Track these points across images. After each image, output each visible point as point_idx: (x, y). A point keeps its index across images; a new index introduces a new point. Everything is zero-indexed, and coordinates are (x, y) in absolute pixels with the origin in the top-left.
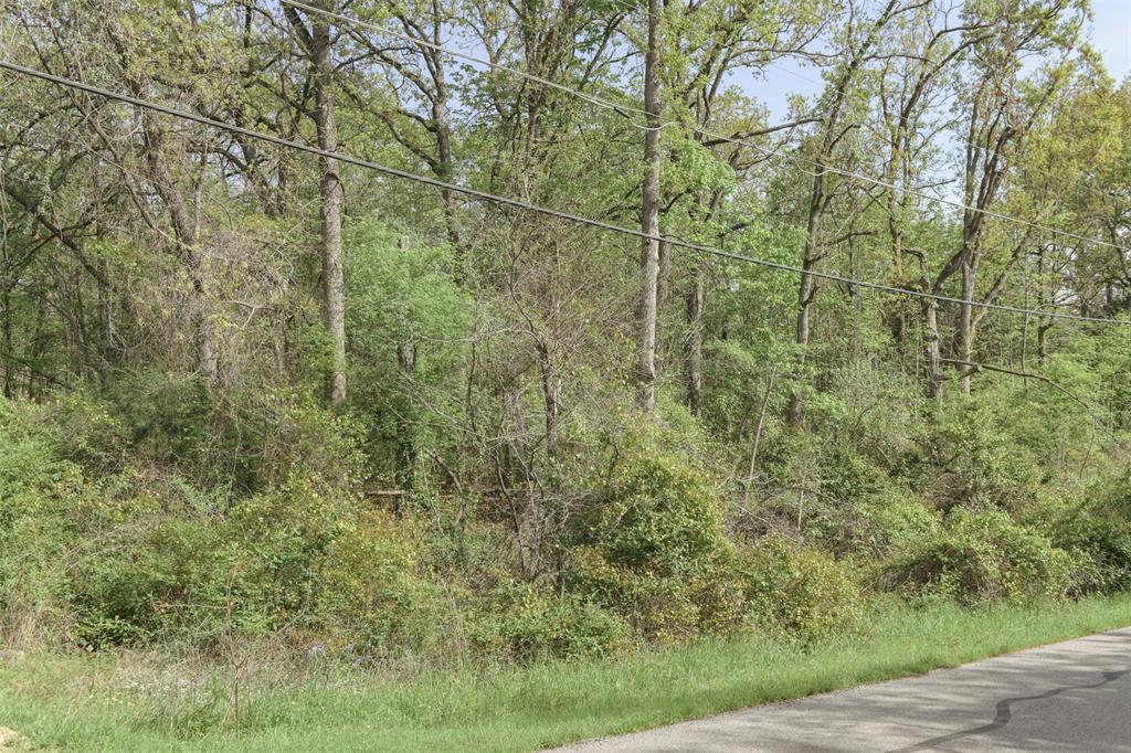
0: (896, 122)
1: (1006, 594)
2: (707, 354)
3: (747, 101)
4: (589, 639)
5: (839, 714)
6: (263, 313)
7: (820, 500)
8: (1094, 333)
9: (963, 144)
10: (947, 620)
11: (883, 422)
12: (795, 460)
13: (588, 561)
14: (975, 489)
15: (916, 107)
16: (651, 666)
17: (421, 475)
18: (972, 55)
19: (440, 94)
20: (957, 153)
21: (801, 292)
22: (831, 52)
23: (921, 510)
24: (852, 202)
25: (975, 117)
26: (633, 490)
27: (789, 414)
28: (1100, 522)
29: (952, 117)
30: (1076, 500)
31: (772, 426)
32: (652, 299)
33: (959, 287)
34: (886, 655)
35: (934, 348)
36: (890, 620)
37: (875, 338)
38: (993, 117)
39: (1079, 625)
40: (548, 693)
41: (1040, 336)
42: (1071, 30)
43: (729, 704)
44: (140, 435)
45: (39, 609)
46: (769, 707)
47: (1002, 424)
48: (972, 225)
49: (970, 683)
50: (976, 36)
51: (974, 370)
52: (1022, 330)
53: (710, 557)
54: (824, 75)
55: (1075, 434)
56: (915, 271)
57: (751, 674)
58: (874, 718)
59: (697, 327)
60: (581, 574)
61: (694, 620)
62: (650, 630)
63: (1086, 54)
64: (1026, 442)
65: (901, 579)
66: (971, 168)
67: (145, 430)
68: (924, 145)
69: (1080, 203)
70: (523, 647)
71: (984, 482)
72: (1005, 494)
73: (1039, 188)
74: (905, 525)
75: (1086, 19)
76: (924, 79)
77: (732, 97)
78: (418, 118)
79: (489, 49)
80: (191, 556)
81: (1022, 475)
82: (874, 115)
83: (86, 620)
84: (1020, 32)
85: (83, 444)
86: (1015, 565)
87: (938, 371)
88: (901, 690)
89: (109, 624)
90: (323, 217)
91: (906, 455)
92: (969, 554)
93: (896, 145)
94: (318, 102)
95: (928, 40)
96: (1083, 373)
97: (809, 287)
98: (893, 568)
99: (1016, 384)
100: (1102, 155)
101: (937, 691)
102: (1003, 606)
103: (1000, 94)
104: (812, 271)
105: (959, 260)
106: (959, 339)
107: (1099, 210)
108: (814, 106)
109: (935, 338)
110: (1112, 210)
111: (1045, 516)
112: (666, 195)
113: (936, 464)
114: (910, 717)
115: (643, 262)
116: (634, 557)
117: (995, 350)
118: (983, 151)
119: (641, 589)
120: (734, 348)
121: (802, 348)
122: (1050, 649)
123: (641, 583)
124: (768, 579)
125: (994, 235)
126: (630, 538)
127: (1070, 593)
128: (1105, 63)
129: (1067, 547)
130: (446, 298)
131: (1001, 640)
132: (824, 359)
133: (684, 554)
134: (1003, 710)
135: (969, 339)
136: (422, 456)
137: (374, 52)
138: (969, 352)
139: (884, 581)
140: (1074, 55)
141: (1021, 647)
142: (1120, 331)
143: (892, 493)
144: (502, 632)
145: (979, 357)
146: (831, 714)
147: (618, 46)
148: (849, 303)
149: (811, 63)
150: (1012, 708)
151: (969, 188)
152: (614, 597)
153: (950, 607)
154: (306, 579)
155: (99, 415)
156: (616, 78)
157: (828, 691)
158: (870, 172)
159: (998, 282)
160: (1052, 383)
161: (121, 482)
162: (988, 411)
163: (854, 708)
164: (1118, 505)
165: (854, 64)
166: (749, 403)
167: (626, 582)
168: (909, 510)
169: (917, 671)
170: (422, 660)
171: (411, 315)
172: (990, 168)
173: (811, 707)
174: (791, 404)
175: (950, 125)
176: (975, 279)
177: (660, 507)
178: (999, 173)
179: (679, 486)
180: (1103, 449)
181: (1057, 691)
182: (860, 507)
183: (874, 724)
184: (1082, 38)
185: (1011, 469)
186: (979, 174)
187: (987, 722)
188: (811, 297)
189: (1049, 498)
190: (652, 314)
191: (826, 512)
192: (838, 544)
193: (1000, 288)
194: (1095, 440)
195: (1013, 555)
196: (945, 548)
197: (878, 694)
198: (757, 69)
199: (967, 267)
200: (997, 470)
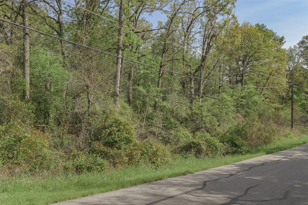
0: (185, 31)
1: (207, 154)
2: (134, 90)
3: (147, 22)
4: (98, 167)
6: (4, 72)
7: (162, 130)
8: (232, 88)
9: (202, 38)
10: (193, 161)
11: (179, 109)
12: (156, 119)
13: (98, 145)
14: (201, 127)
15: (191, 27)
16: (114, 174)
17: (51, 121)
18: (205, 14)
19: (61, 13)
20: (200, 40)
21: (159, 74)
22: (170, 10)
23: (188, 133)
24: (173, 51)
25: (205, 31)
26: (111, 126)
27: (155, 107)
28: (231, 136)
29: (200, 30)
30: (226, 131)
31: (150, 110)
32: (119, 74)
33: (200, 75)
34: (176, 170)
36: (178, 161)
37: (178, 87)
38: (210, 31)
39: (225, 162)
40: (85, 182)
41: (219, 89)
42: (230, 10)
43: (135, 184)
46: (145, 184)
47: (209, 111)
48: (204, 59)
49: (197, 177)
50: (206, 9)
51: (203, 97)
52: (215, 87)
53: (132, 144)
54: (167, 16)
55: (227, 114)
56: (189, 70)
57: (141, 176)
58: (172, 187)
59: (131, 82)
60: (96, 149)
61: (127, 161)
62: (114, 164)
63: (233, 16)
64: (214, 116)
65: (182, 150)
66: (204, 44)
68: (192, 37)
69: (230, 55)
70: (79, 169)
71: (204, 126)
72: (209, 129)
73: (220, 50)
74: (183, 137)
75: (234, 8)
76: (193, 20)
78: (54, 19)
79: (75, 1)
81: (213, 124)
82: (180, 28)
84: (218, 10)
86: (210, 147)
87: (193, 96)
88: (179, 179)
90: (24, 45)
91: (185, 118)
92: (199, 144)
93: (185, 37)
94: (23, 12)
95: (194, 9)
96: (229, 98)
97: (161, 73)
98: (180, 148)
99: (213, 101)
100: (236, 43)
102: (207, 157)
103: (212, 25)
104: (162, 69)
105: (200, 68)
106: (199, 88)
107: (235, 57)
108: (164, 24)
110: (238, 57)
111: (218, 134)
112: (124, 46)
113: (192, 121)
114: (181, 186)
115: (117, 64)
116: (111, 144)
117: (208, 92)
118: (207, 40)
119: (112, 153)
120: (141, 88)
121: (159, 89)
122: (218, 168)
123: (113, 151)
124: (147, 150)
126: (110, 139)
127: (223, 154)
129: (223, 142)
130: (60, 71)
131: (205, 166)
132: (164, 92)
133: (125, 144)
134: (205, 184)
135: (202, 89)
136: (51, 116)
138: (202, 92)
139: (177, 151)
140: (230, 17)
141: (210, 168)
142: (238, 88)
143: (180, 128)
144: (73, 165)
146: (161, 186)
147: (112, 4)
148: (171, 78)
149: (164, 13)
150: (207, 183)
151: (203, 49)
152: (105, 155)
153: (194, 157)
154: (15, 150)
156: (111, 12)
157: (161, 180)
158: (178, 43)
159: (209, 74)
160: (221, 101)
162: (205, 107)
163: (167, 184)
164: (236, 132)
165: (175, 14)
166: (144, 103)
167: (108, 151)
168: (184, 133)
169: (184, 174)
170: (49, 173)
171: (49, 75)
172: (208, 44)
173: (156, 184)
174: (155, 104)
175: (199, 32)
176: (204, 73)
177: (119, 131)
178: (211, 46)
179: (124, 125)
180: (233, 118)
181: (218, 179)
182: (172, 132)
184: (233, 12)
185: (210, 122)
186: (206, 46)
187: (200, 187)
188: (162, 76)
189: (219, 130)
190: (119, 78)
191: (163, 133)
192: (166, 141)
194: (231, 116)
195: (210, 144)
196: (193, 143)
197: (173, 180)
198: (150, 13)
199: (202, 70)
200: (207, 122)
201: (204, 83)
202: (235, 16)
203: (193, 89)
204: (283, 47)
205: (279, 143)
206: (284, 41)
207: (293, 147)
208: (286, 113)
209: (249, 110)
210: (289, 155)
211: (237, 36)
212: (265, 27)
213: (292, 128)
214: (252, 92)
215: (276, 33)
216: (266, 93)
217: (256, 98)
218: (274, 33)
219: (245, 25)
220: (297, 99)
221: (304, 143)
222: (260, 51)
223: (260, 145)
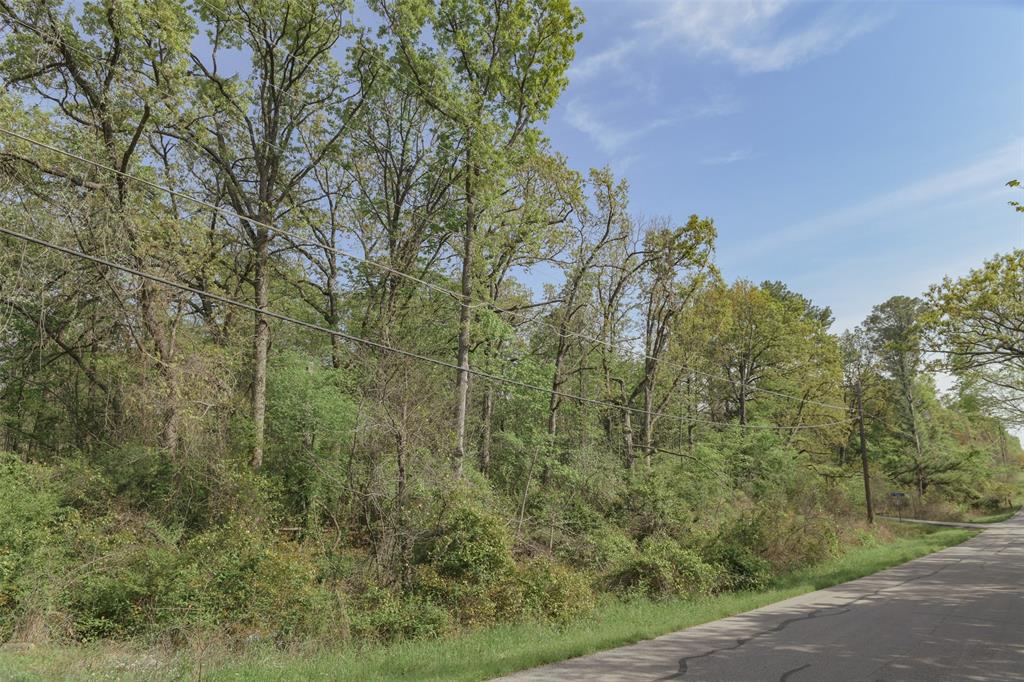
0: (607, 303)
1: (677, 592)
2: (495, 440)
3: (519, 286)
4: (428, 626)
5: (589, 670)
6: (215, 409)
7: (563, 533)
8: (720, 431)
9: (645, 318)
10: (643, 610)
11: (600, 484)
12: (547, 508)
13: (427, 575)
14: (656, 525)
15: (619, 295)
16: (467, 643)
17: (314, 517)
18: (649, 267)
19: (333, 272)
20: (641, 322)
21: (551, 402)
22: (569, 261)
23: (624, 539)
24: (581, 349)
25: (651, 302)
26: (454, 528)
27: (544, 478)
28: (729, 546)
29: (638, 301)
30: (715, 533)
31: (533, 486)
32: (463, 406)
33: (643, 401)
34: (610, 632)
35: (629, 438)
36: (610, 609)
37: (595, 432)
38: (662, 303)
39: (720, 611)
40: (403, 662)
41: (690, 432)
42: (704, 255)
43: (522, 665)
44: (122, 489)
45: (48, 613)
46: (546, 667)
47: (669, 485)
48: (650, 366)
49: (663, 648)
50: (651, 256)
51: (653, 452)
52: (679, 428)
53: (502, 571)
54: (565, 273)
55: (711, 492)
56: (618, 392)
57: (530, 647)
58: (609, 672)
59: (487, 423)
60: (422, 583)
61: (492, 612)
62: (465, 619)
63: (712, 269)
64: (683, 497)
65: (615, 583)
66: (649, 332)
67: (125, 486)
68: (623, 316)
69: (710, 354)
70: (386, 633)
71: (660, 522)
72: (673, 529)
73: (687, 345)
74: (615, 549)
75: (712, 252)
76: (623, 279)
77: (511, 282)
78: (316, 286)
79: (365, 248)
80: (158, 574)
81: (682, 517)
82: (594, 298)
83: (80, 620)
84: (676, 256)
85: (82, 496)
86: (681, 574)
87: (631, 452)
88: (622, 654)
89: (97, 623)
90: (255, 347)
91: (614, 505)
92: (655, 568)
93: (606, 317)
94: (257, 275)
95: (624, 257)
96: (714, 455)
97: (556, 400)
98: (609, 576)
99: (677, 461)
100: (721, 327)
101: (643, 654)
102: (676, 600)
103: (665, 290)
104: (558, 391)
105: (643, 385)
106: (643, 432)
107: (721, 358)
108: (559, 291)
109: (630, 432)
110: (728, 358)
111: (697, 542)
112: (473, 342)
113: (632, 510)
114: (631, 671)
115: (459, 384)
116: (455, 571)
117: (664, 439)
118: (656, 322)
119: (460, 593)
120: (510, 436)
121: (552, 437)
122: (706, 626)
123: (460, 588)
124: (537, 585)
125: (664, 371)
126: (452, 559)
127: (714, 591)
128: (723, 275)
129: (711, 562)
130: (338, 403)
131: (676, 622)
132: (566, 444)
133: (486, 569)
134: (683, 664)
135: (649, 434)
136: (314, 505)
137: (293, 246)
138: (649, 440)
139: (604, 585)
140: (706, 270)
141: (689, 625)
142: (734, 429)
143: (606, 528)
144: (372, 623)
145: (655, 444)
146: (585, 670)
147: (446, 251)
148: (579, 410)
149: (557, 266)
150: (688, 663)
151: (648, 343)
152: (443, 598)
153: (645, 601)
154: (240, 589)
155: (96, 476)
156: (443, 270)
157: (580, 655)
158: (591, 331)
159: (665, 399)
160: (697, 460)
161: (106, 522)
162: (661, 477)
163: (597, 666)
164: (738, 536)
165: (583, 269)
166: (520, 471)
167: (450, 588)
168: (617, 539)
169: (631, 642)
170: (319, 643)
171: (315, 414)
172: (660, 332)
173: (571, 666)
174: (545, 472)
175: (638, 306)
176: (652, 397)
177: (472, 539)
178: (665, 335)
179: (484, 526)
180: (727, 501)
181: (712, 652)
182: (588, 538)
183: (610, 676)
184: (710, 260)
185: (675, 513)
186: (654, 336)
187: (675, 672)
188: (557, 406)
189: (698, 531)
190: (462, 415)
191: (568, 541)
192: (576, 562)
193: (667, 402)
194: (723, 496)
195: (680, 568)
196: (640, 564)
197: (609, 657)
198: (526, 268)
199: (648, 390)
200: (668, 513)
201: (655, 420)
202: (717, 268)
203: (630, 435)
204: (830, 332)
205: (843, 562)
206: (830, 319)
207: (877, 571)
208: (852, 486)
209: (763, 482)
210: (872, 592)
211: (723, 313)
212: (785, 288)
213: (871, 522)
214: (766, 438)
215: (811, 300)
216: (800, 438)
217: (777, 452)
218: (807, 301)
219: (740, 286)
220: (876, 452)
221: (905, 560)
222: (777, 343)
223: (799, 568)
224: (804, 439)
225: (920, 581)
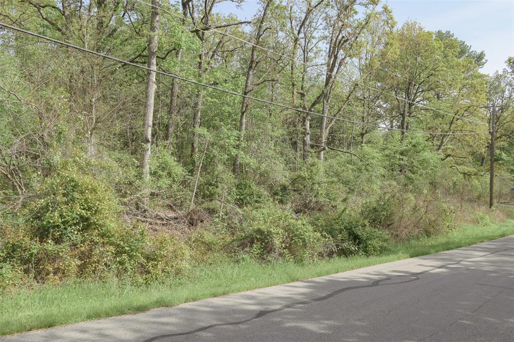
0: (296, 31)
9: (328, 46)
20: (325, 49)
21: (241, 107)
35: (308, 138)
48: (327, 83)
63: (386, 9)
76: (310, 11)
87: (308, 149)
92: (269, 234)
97: (245, 105)
99: (345, 157)
102: (281, 262)
104: (249, 95)
105: (323, 96)
106: (320, 135)
109: (308, 133)
135: (324, 135)
138: (324, 141)
153: (253, 262)
159: (339, 110)
160: (358, 156)
193: (341, 113)
196: (259, 231)
198: (238, 4)
199: (325, 102)
200: (321, 194)
201: (330, 125)
202: (389, 8)
203: (309, 136)
204: (482, 71)
205: (456, 235)
206: (483, 61)
207: (475, 243)
209: (412, 175)
210: (456, 261)
211: (391, 44)
212: (452, 37)
213: (490, 207)
214: (419, 144)
215: (471, 46)
216: (449, 146)
217: (427, 155)
218: (468, 47)
219: (410, 27)
220: (508, 161)
221: (503, 235)
222: (437, 73)
223: (418, 238)
224: (451, 147)
225: (506, 253)
